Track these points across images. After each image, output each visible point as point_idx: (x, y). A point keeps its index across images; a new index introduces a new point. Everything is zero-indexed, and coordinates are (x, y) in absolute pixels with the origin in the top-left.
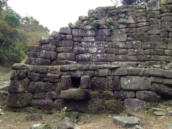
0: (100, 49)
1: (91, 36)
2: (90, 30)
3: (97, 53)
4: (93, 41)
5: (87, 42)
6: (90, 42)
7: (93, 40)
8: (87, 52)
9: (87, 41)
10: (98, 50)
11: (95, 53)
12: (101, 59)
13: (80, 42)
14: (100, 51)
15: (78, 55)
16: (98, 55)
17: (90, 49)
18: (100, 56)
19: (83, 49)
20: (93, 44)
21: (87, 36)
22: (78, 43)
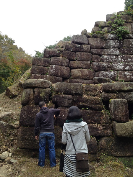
0: (128, 65)
1: (114, 47)
2: (112, 39)
3: (124, 70)
4: (117, 54)
5: (110, 55)
6: (114, 55)
7: (118, 52)
8: (111, 68)
9: (109, 53)
10: (126, 66)
11: (121, 70)
12: (130, 78)
13: (100, 55)
14: (127, 68)
15: (98, 72)
16: (126, 73)
17: (115, 65)
18: (128, 74)
19: (105, 64)
20: (118, 58)
21: (109, 48)
22: (98, 56)
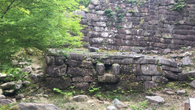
0: (111, 34)
1: (103, 21)
3: (108, 38)
4: (105, 26)
6: (102, 27)
8: (100, 36)
9: (99, 25)
12: (111, 43)
15: (92, 38)
18: (111, 40)
19: (96, 33)
20: (105, 29)
21: (99, 21)
22: (92, 27)
